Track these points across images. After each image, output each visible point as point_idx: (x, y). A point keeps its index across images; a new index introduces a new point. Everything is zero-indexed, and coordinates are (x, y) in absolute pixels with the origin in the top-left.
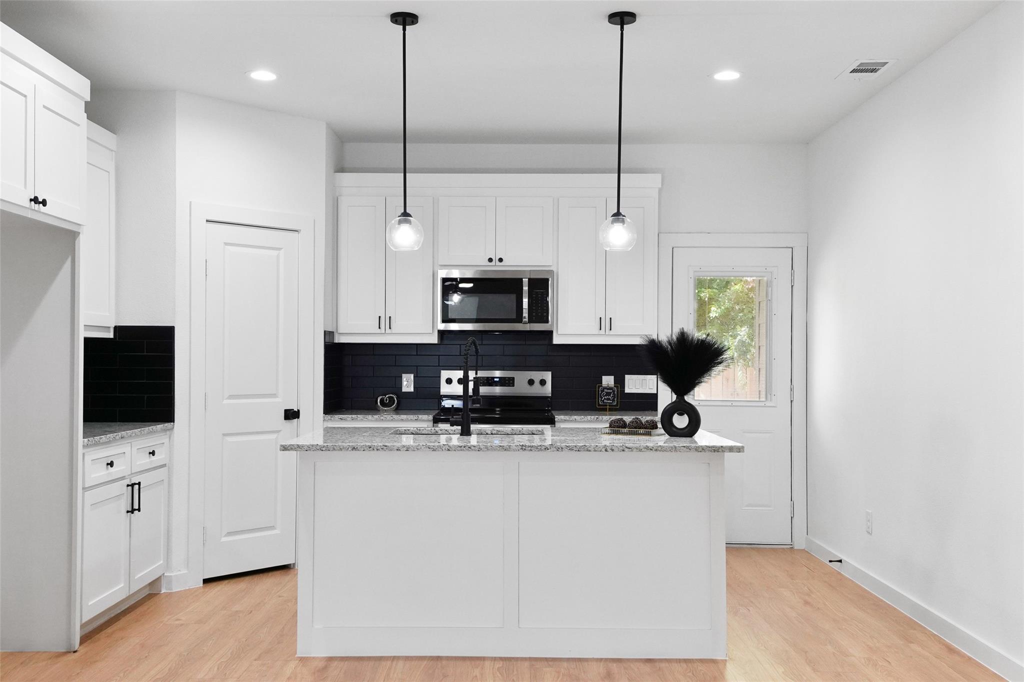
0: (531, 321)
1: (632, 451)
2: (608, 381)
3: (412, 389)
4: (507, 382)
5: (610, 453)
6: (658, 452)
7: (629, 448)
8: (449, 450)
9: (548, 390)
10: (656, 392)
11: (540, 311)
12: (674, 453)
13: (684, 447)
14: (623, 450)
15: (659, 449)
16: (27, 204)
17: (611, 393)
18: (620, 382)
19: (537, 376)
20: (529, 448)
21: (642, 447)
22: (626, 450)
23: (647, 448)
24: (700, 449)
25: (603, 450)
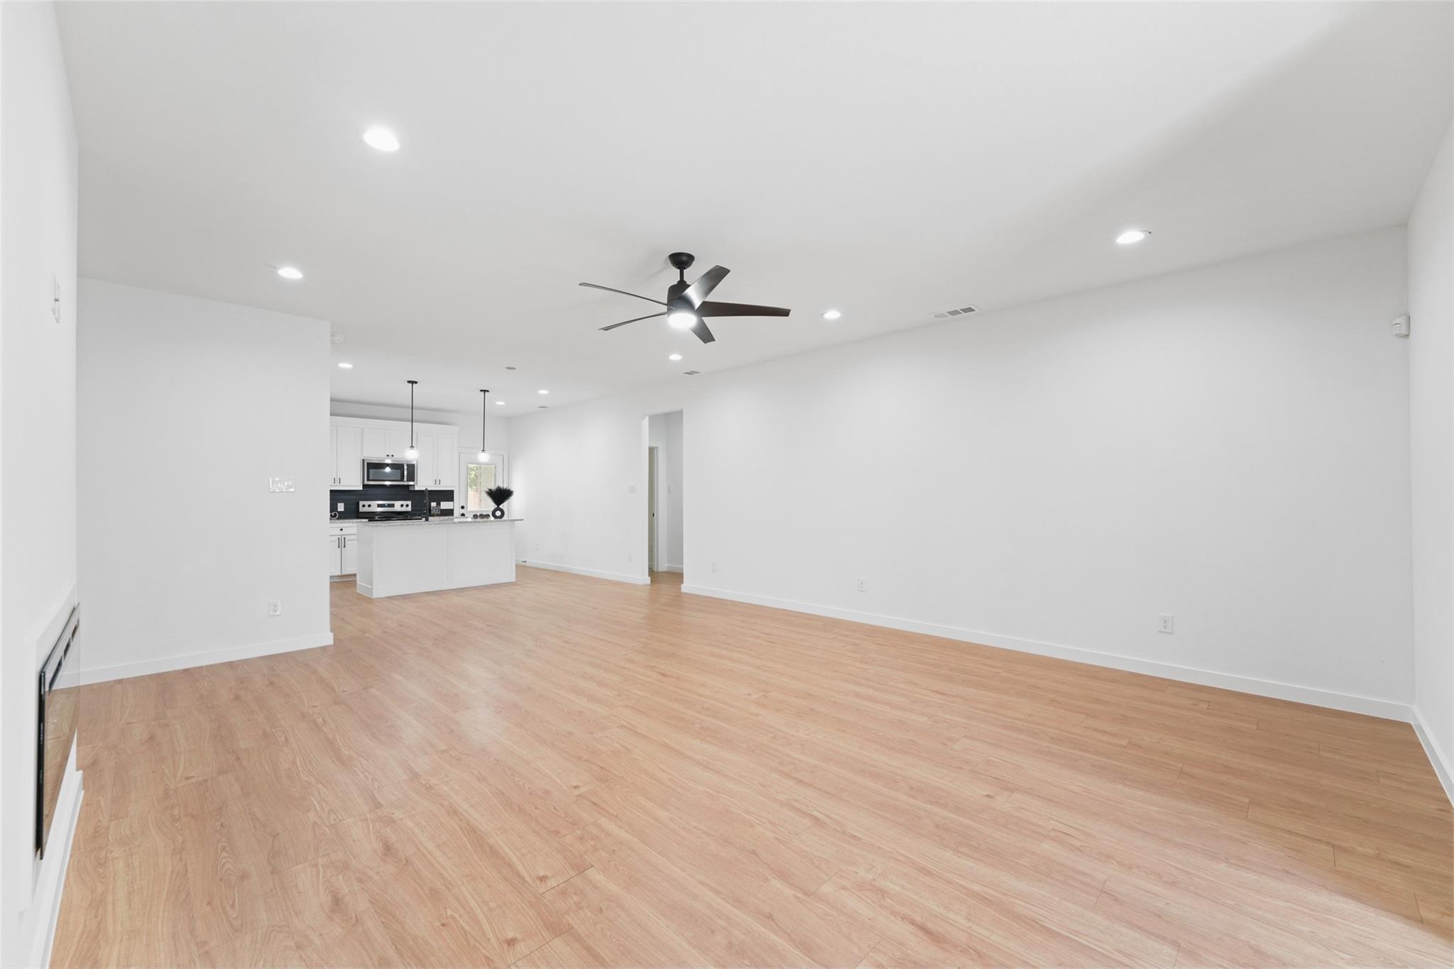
0: (408, 481)
2: (434, 504)
3: (339, 504)
4: (390, 506)
9: (409, 509)
11: (411, 477)
18: (438, 504)
19: (405, 503)
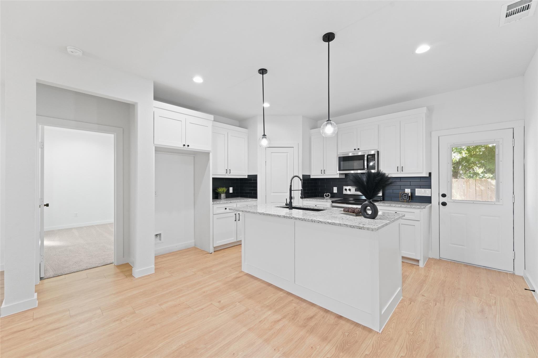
1: (322, 223)
5: (313, 223)
6: (333, 225)
7: (321, 222)
8: (264, 215)
10: (431, 196)
12: (340, 227)
13: (345, 224)
14: (319, 223)
15: (334, 224)
16: (183, 146)
17: (406, 195)
20: (286, 217)
21: (326, 222)
22: (320, 222)
23: (328, 223)
24: (352, 227)
25: (311, 221)
